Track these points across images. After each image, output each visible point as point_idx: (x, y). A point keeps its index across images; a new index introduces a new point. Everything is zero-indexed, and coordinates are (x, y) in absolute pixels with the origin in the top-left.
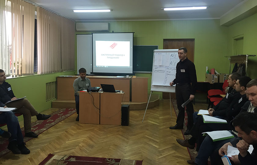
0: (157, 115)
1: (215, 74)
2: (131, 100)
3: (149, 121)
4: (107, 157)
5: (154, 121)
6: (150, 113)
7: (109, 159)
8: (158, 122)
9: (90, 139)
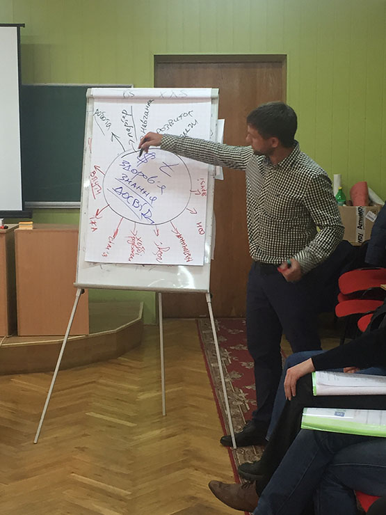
0: (131, 387)
1: (370, 202)
3: (92, 414)
5: (112, 413)
6: (101, 381)
8: (132, 414)
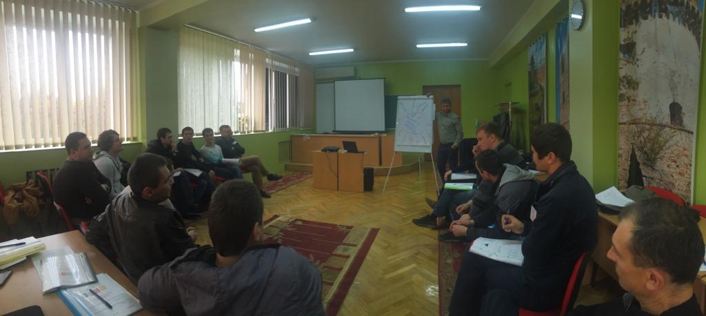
2: (381, 164)
4: (338, 223)
7: (340, 226)
9: (324, 205)
